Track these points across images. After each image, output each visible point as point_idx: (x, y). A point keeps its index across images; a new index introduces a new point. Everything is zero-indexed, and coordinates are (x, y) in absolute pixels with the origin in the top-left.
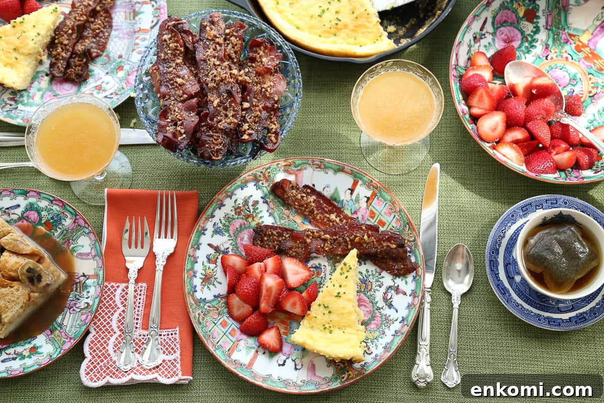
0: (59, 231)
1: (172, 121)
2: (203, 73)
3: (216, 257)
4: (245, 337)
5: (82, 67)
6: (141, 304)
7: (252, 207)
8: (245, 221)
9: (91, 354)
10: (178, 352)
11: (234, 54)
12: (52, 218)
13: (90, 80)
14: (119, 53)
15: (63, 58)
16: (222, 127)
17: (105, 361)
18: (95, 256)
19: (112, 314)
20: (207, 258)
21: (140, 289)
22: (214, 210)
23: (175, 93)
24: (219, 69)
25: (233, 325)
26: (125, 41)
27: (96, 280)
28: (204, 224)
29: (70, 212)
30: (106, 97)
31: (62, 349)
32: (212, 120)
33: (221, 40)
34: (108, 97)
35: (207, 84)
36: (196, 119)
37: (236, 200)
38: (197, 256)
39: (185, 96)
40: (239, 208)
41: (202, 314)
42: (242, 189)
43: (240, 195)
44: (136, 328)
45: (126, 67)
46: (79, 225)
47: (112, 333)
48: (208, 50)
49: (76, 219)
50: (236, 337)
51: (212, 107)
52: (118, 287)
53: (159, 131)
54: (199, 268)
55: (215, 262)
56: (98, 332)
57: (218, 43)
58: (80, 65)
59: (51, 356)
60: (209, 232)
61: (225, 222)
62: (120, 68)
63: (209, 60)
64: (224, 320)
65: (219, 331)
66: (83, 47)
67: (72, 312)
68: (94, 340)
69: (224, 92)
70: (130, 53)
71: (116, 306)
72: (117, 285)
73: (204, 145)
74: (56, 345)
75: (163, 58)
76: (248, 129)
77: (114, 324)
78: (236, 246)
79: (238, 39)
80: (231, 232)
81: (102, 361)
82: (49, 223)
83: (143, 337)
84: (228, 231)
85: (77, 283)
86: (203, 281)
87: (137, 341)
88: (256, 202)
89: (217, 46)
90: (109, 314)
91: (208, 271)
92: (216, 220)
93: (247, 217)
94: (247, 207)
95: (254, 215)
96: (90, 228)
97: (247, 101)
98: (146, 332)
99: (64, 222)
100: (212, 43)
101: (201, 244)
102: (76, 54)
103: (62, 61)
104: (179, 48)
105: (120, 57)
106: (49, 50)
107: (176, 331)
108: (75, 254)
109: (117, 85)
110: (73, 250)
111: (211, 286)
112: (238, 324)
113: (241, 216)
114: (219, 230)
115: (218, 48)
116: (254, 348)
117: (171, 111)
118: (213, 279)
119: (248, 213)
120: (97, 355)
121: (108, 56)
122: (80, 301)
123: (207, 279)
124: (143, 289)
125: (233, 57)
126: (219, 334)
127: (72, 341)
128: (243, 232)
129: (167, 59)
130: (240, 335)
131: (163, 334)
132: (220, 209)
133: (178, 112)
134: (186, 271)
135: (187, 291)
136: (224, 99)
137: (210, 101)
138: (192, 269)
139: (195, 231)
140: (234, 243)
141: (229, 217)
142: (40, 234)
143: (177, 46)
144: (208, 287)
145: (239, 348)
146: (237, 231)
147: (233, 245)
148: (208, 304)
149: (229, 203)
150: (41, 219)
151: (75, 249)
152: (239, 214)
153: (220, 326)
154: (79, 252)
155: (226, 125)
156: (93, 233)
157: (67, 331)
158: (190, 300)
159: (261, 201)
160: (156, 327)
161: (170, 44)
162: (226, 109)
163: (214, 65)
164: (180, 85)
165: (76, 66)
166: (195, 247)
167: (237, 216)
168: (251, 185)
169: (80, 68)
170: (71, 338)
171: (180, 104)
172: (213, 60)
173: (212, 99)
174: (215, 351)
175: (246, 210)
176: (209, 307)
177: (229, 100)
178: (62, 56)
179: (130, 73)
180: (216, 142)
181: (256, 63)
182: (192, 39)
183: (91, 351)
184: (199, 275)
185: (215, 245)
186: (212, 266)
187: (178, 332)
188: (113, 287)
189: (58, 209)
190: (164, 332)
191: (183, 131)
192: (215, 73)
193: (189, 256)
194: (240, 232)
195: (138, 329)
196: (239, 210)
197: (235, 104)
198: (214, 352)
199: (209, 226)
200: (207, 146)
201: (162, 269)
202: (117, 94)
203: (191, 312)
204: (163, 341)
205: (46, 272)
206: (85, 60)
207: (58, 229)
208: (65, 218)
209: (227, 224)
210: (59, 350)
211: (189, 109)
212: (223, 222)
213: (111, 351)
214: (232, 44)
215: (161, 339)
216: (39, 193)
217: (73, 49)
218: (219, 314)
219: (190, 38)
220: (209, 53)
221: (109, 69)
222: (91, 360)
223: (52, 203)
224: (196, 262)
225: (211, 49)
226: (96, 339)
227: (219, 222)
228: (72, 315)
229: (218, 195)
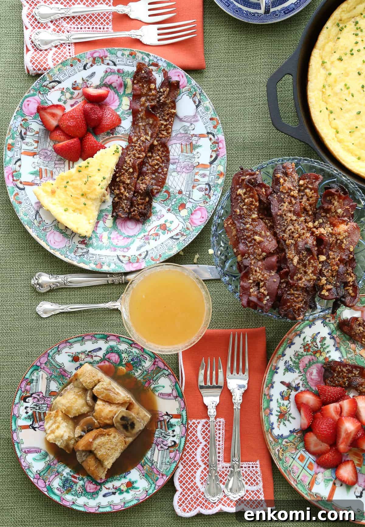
0: (140, 372)
1: (254, 281)
2: (280, 229)
3: (289, 393)
4: (321, 470)
5: (145, 206)
6: (221, 439)
7: (320, 344)
8: (313, 357)
9: (181, 487)
10: (261, 484)
11: (309, 207)
12: (132, 360)
13: (153, 218)
14: (178, 189)
15: (127, 199)
16: (302, 285)
17: (194, 493)
18: (177, 397)
19: (196, 449)
20: (280, 395)
21: (218, 423)
22: (285, 350)
23: (254, 252)
24: (296, 225)
25: (310, 458)
26: (184, 174)
27: (179, 420)
28: (276, 363)
29: (149, 355)
30: (172, 238)
31: (156, 485)
32: (292, 278)
33: (295, 193)
34: (174, 237)
35: (285, 241)
36: (276, 279)
37: (305, 338)
38: (271, 394)
39: (264, 254)
40: (308, 345)
41: (281, 450)
42: (310, 327)
43: (308, 333)
44: (219, 461)
45: (188, 205)
46: (159, 367)
47: (197, 467)
48: (283, 204)
49: (155, 361)
50: (314, 470)
51: (291, 265)
52: (198, 423)
53: (243, 294)
54: (274, 405)
55: (288, 399)
56: (185, 467)
57: (293, 196)
58: (142, 204)
59: (147, 491)
60: (281, 371)
61: (295, 360)
62: (183, 206)
63: (285, 215)
64: (301, 454)
65: (298, 465)
66: (144, 186)
67: (160, 449)
68: (183, 474)
69: (303, 250)
70: (191, 189)
71: (198, 441)
72: (198, 421)
73: (285, 304)
74: (150, 480)
75: (238, 214)
76: (326, 284)
77: (199, 458)
78: (305, 381)
79: (313, 191)
80: (301, 369)
81: (192, 493)
82: (130, 364)
83: (226, 469)
84: (298, 368)
85: (161, 421)
86: (279, 418)
87: (220, 472)
88: (324, 339)
89: (292, 199)
90: (193, 449)
91: (283, 408)
92: (286, 358)
93: (315, 353)
94: (315, 344)
95: (322, 350)
96: (169, 370)
97: (323, 254)
98: (228, 465)
99: (143, 364)
100: (286, 196)
101: (274, 382)
102: (138, 192)
103: (125, 201)
104: (254, 203)
105: (180, 192)
106: (111, 189)
107: (257, 464)
108: (157, 394)
109: (181, 225)
110: (154, 390)
111: (286, 422)
112: (314, 457)
113: (310, 353)
114: (289, 367)
115: (294, 202)
116: (332, 480)
117: (252, 272)
118: (287, 415)
119: (316, 349)
120: (186, 487)
121: (167, 191)
122: (167, 439)
123: (282, 416)
124: (221, 423)
125: (308, 210)
126: (298, 469)
127: (165, 478)
128: (312, 367)
129: (243, 214)
130: (318, 467)
131: (243, 466)
132: (290, 347)
133: (259, 273)
134: (263, 410)
135: (265, 429)
136: (303, 256)
137: (289, 258)
138: (268, 407)
139: (269, 371)
140: (304, 378)
141: (298, 355)
142: (121, 374)
143: (252, 201)
144: (284, 423)
145: (318, 481)
146: (306, 366)
147: (304, 380)
148: (285, 440)
149: (298, 341)
150: (121, 361)
151: (157, 389)
152: (308, 350)
153: (298, 461)
154: (160, 392)
155: (306, 283)
156: (173, 375)
157: (158, 468)
158: (269, 438)
159: (328, 337)
160: (237, 460)
161: (245, 199)
162: (305, 266)
163: (291, 220)
164: (259, 243)
165: (138, 204)
166: (270, 385)
167: (305, 353)
168: (319, 323)
169: (143, 207)
170: (163, 475)
171: (260, 263)
172: (289, 214)
173: (291, 256)
174: (297, 485)
175: (314, 346)
176: (286, 442)
177: (309, 257)
178: (126, 196)
179: (193, 212)
180: (297, 301)
181: (330, 213)
182: (266, 190)
183: (181, 485)
184: (275, 412)
185: (287, 382)
186: (286, 402)
187: (258, 466)
188: (194, 423)
189: (138, 351)
190: (245, 465)
191: (266, 293)
192: (293, 230)
193: (265, 395)
194: (309, 367)
195: (220, 462)
196: (307, 347)
197: (314, 260)
198: (296, 487)
199: (281, 365)
200: (288, 304)
201: (239, 408)
202: (183, 235)
203: (271, 449)
204: (245, 473)
205: (138, 419)
206: (147, 199)
207: (138, 370)
208: (146, 361)
209: (297, 361)
210: (153, 486)
211: (269, 268)
212: (294, 359)
213: (199, 484)
214: (307, 196)
215: (243, 470)
216: (118, 337)
217: (135, 188)
218: (296, 449)
219: (264, 190)
220: (285, 208)
221: (170, 205)
222: (182, 493)
223: (131, 346)
224: (271, 400)
225: (287, 203)
226: (184, 473)
227: (289, 359)
228: (160, 452)
229: (288, 335)
